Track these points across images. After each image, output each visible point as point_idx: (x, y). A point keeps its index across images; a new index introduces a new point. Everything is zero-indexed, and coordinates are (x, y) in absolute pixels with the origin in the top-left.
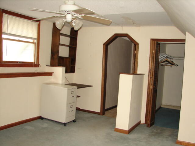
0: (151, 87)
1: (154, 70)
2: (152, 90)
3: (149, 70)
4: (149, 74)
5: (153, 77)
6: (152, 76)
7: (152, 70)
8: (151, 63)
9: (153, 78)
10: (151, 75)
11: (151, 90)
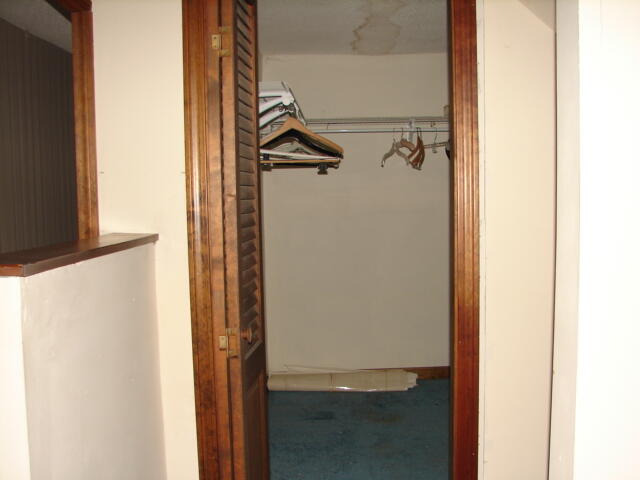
0: (222, 342)
1: (231, 201)
2: (237, 365)
3: (190, 204)
4: (191, 234)
5: (233, 256)
6: (217, 252)
7: (215, 195)
8: (203, 142)
9: (233, 269)
10: (205, 241)
11: (221, 364)
